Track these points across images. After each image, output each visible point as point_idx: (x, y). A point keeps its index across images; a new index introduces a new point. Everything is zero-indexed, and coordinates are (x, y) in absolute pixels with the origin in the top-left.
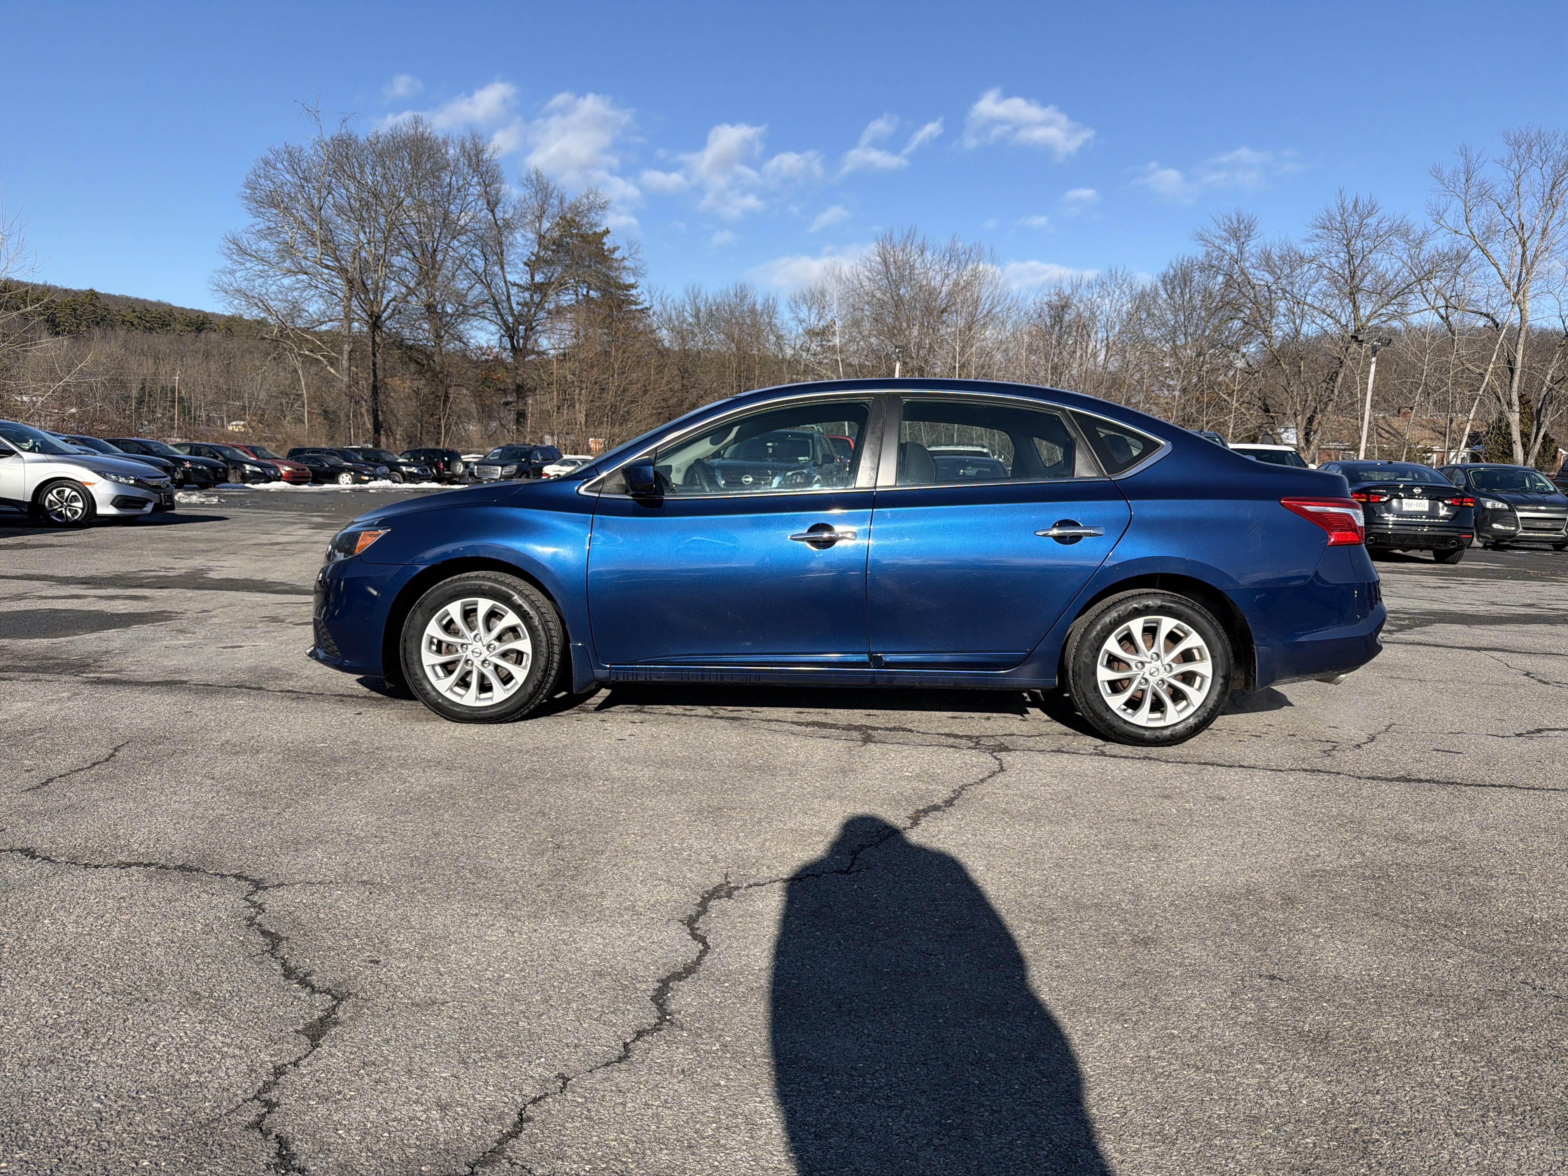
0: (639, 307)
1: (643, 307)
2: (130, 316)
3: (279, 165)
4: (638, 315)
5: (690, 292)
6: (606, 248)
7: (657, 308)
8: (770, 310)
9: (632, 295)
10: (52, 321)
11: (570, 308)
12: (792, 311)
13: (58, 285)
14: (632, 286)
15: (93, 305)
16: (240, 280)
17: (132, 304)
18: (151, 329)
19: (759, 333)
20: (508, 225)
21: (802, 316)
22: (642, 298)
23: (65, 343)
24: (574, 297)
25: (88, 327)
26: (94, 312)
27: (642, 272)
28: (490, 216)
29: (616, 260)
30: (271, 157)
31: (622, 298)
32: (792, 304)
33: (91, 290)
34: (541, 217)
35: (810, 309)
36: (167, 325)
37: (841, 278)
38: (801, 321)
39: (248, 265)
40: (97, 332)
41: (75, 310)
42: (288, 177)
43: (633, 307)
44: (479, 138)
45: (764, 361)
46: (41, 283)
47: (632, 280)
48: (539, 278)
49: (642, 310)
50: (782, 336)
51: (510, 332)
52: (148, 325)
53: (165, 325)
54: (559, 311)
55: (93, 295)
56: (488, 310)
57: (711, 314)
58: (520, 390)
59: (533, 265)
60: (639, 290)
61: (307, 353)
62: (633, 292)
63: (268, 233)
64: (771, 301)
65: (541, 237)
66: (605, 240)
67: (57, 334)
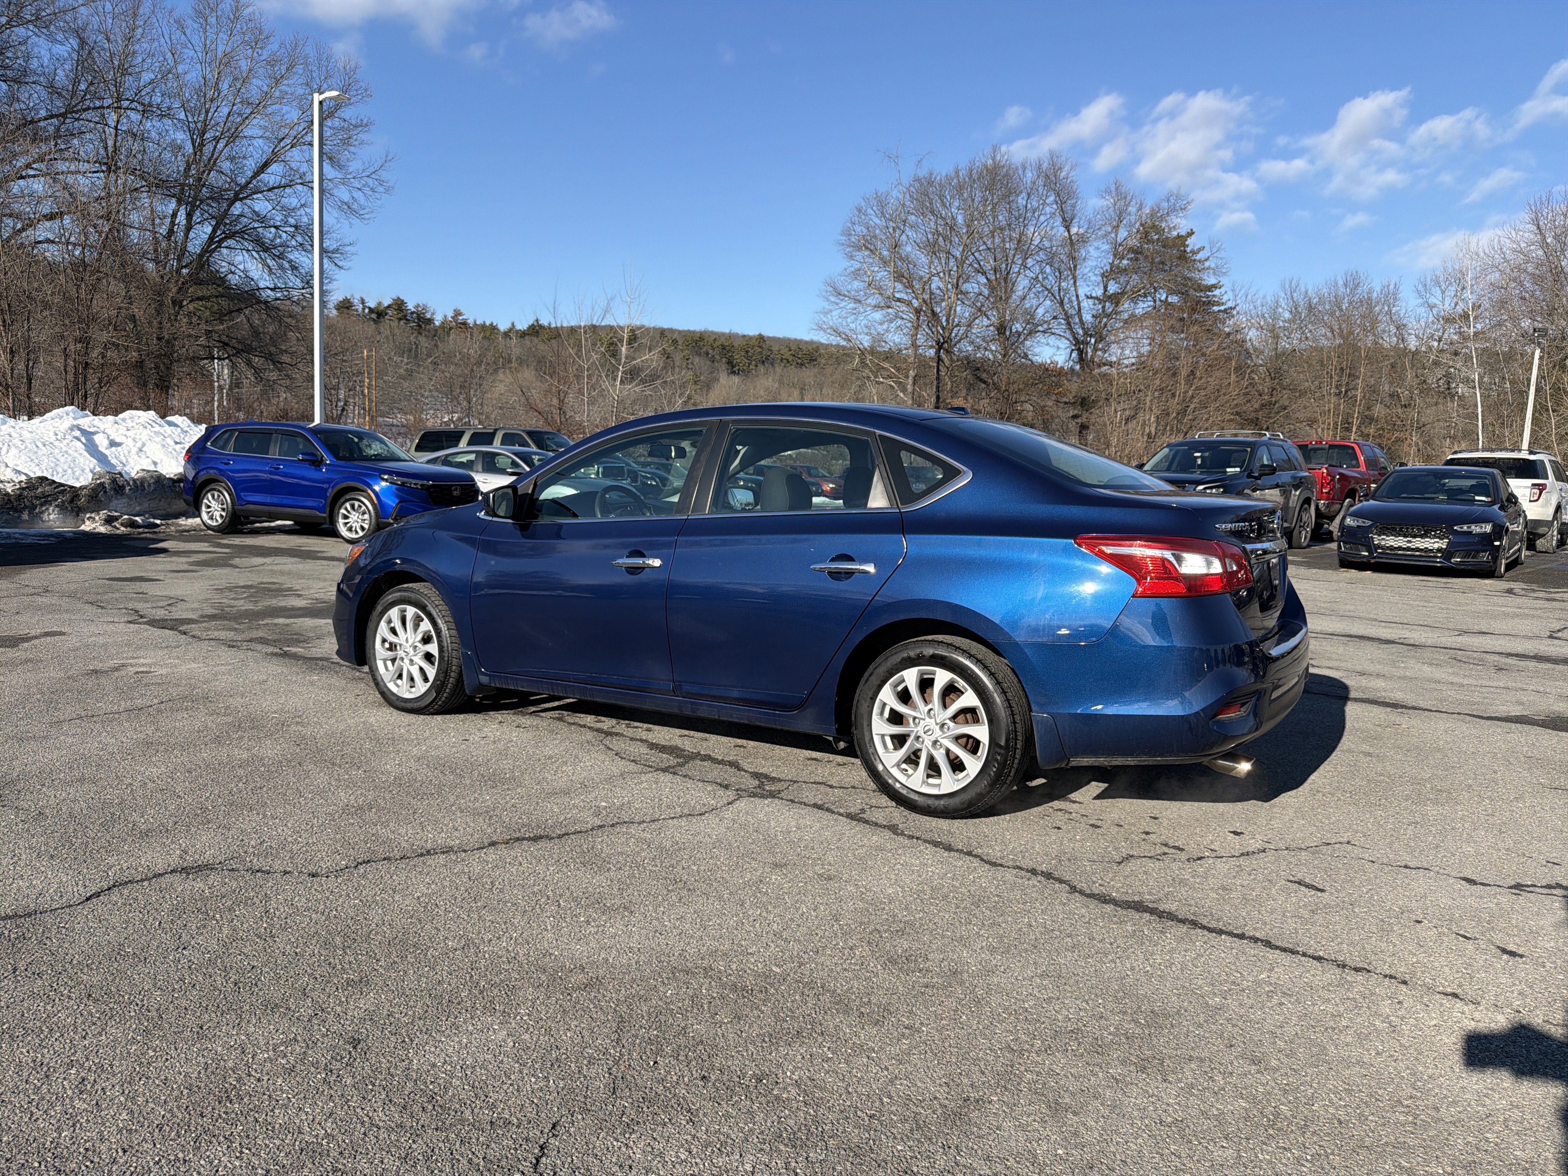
0: (1222, 308)
1: (1226, 307)
2: (787, 355)
3: (870, 211)
4: (1221, 315)
5: (1287, 286)
6: (1188, 250)
7: (1242, 307)
8: (1391, 296)
9: (1214, 296)
10: (731, 363)
11: (1146, 316)
12: (1421, 296)
13: (740, 332)
14: (1214, 287)
15: (761, 347)
16: (834, 319)
17: (787, 343)
18: (802, 364)
19: (1375, 322)
20: (1083, 239)
21: (1432, 300)
22: (1225, 298)
23: (737, 381)
24: (1152, 303)
25: (756, 366)
26: (761, 353)
27: (1224, 271)
28: (1066, 234)
29: (1200, 261)
30: (863, 204)
31: (1204, 299)
32: (1420, 288)
33: (760, 335)
34: (1118, 227)
35: (1443, 292)
36: (814, 360)
37: (1477, 254)
38: (1431, 307)
39: (843, 304)
40: (762, 368)
41: (747, 352)
42: (877, 221)
43: (1216, 308)
44: (1057, 157)
45: (1376, 355)
46: (727, 331)
47: (1211, 281)
48: (1113, 288)
49: (1226, 310)
50: (1405, 325)
51: (1079, 346)
52: (799, 361)
53: (812, 360)
54: (1132, 321)
55: (761, 338)
56: (1059, 327)
57: (1310, 308)
58: (1084, 403)
59: (1106, 277)
60: (1223, 290)
61: (881, 380)
62: (1217, 292)
63: (856, 274)
64: (1392, 287)
65: (1116, 246)
66: (1188, 242)
67: (733, 373)
